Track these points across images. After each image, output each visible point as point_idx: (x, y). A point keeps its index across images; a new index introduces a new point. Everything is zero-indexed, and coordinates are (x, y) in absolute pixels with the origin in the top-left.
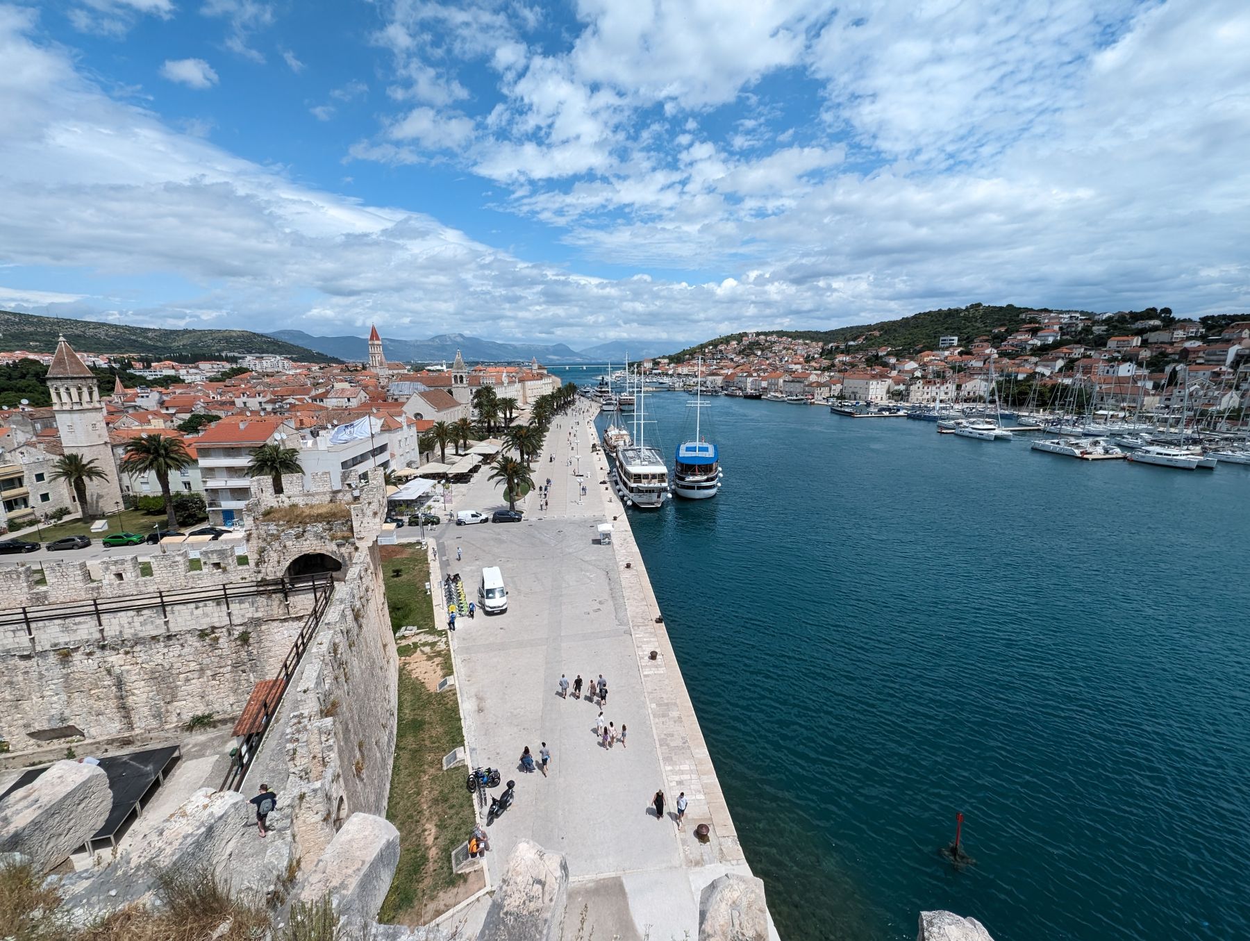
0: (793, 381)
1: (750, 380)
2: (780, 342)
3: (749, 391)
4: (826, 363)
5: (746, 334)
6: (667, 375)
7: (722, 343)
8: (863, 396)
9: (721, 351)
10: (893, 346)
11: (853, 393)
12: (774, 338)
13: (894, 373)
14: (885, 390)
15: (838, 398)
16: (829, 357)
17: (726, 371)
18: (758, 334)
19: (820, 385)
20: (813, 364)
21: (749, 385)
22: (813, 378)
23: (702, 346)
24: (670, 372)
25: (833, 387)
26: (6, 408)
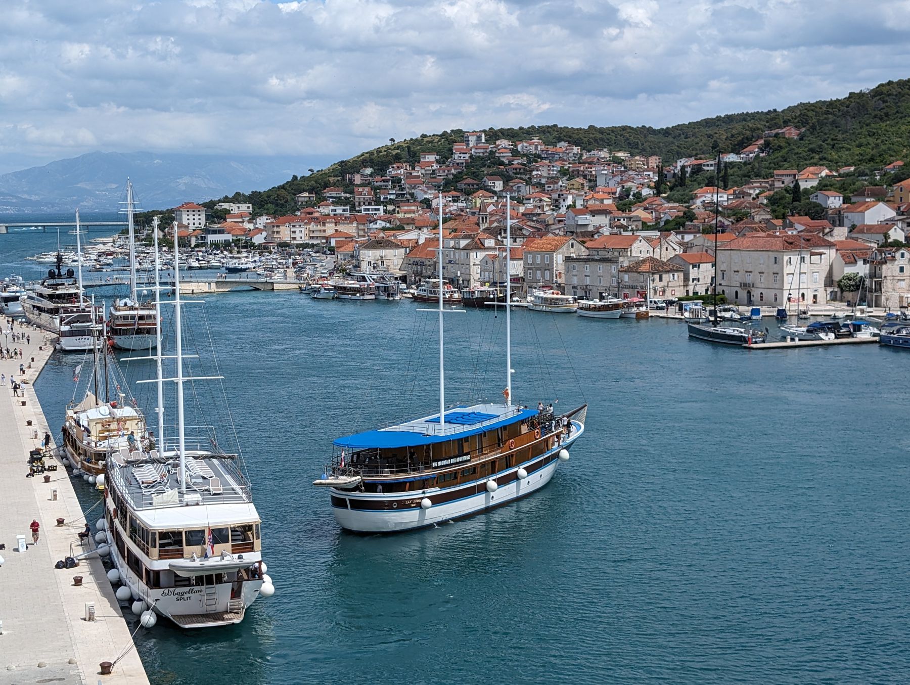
0: (588, 260)
1: (476, 258)
2: (551, 157)
3: (477, 287)
4: (671, 210)
5: (459, 136)
6: (249, 246)
7: (397, 158)
8: (769, 295)
9: (396, 181)
10: (833, 164)
11: (744, 285)
12: (535, 146)
13: (840, 234)
14: (821, 277)
15: (706, 300)
16: (677, 194)
17: (412, 235)
18: (493, 135)
19: (659, 268)
20: (639, 213)
21: (475, 272)
22: (641, 249)
23: (345, 169)
24: (258, 239)
25: (693, 272)
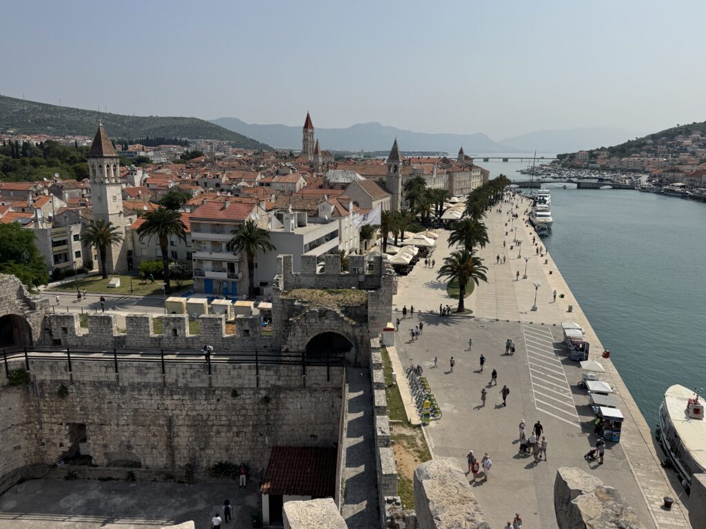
26: (45, 179)
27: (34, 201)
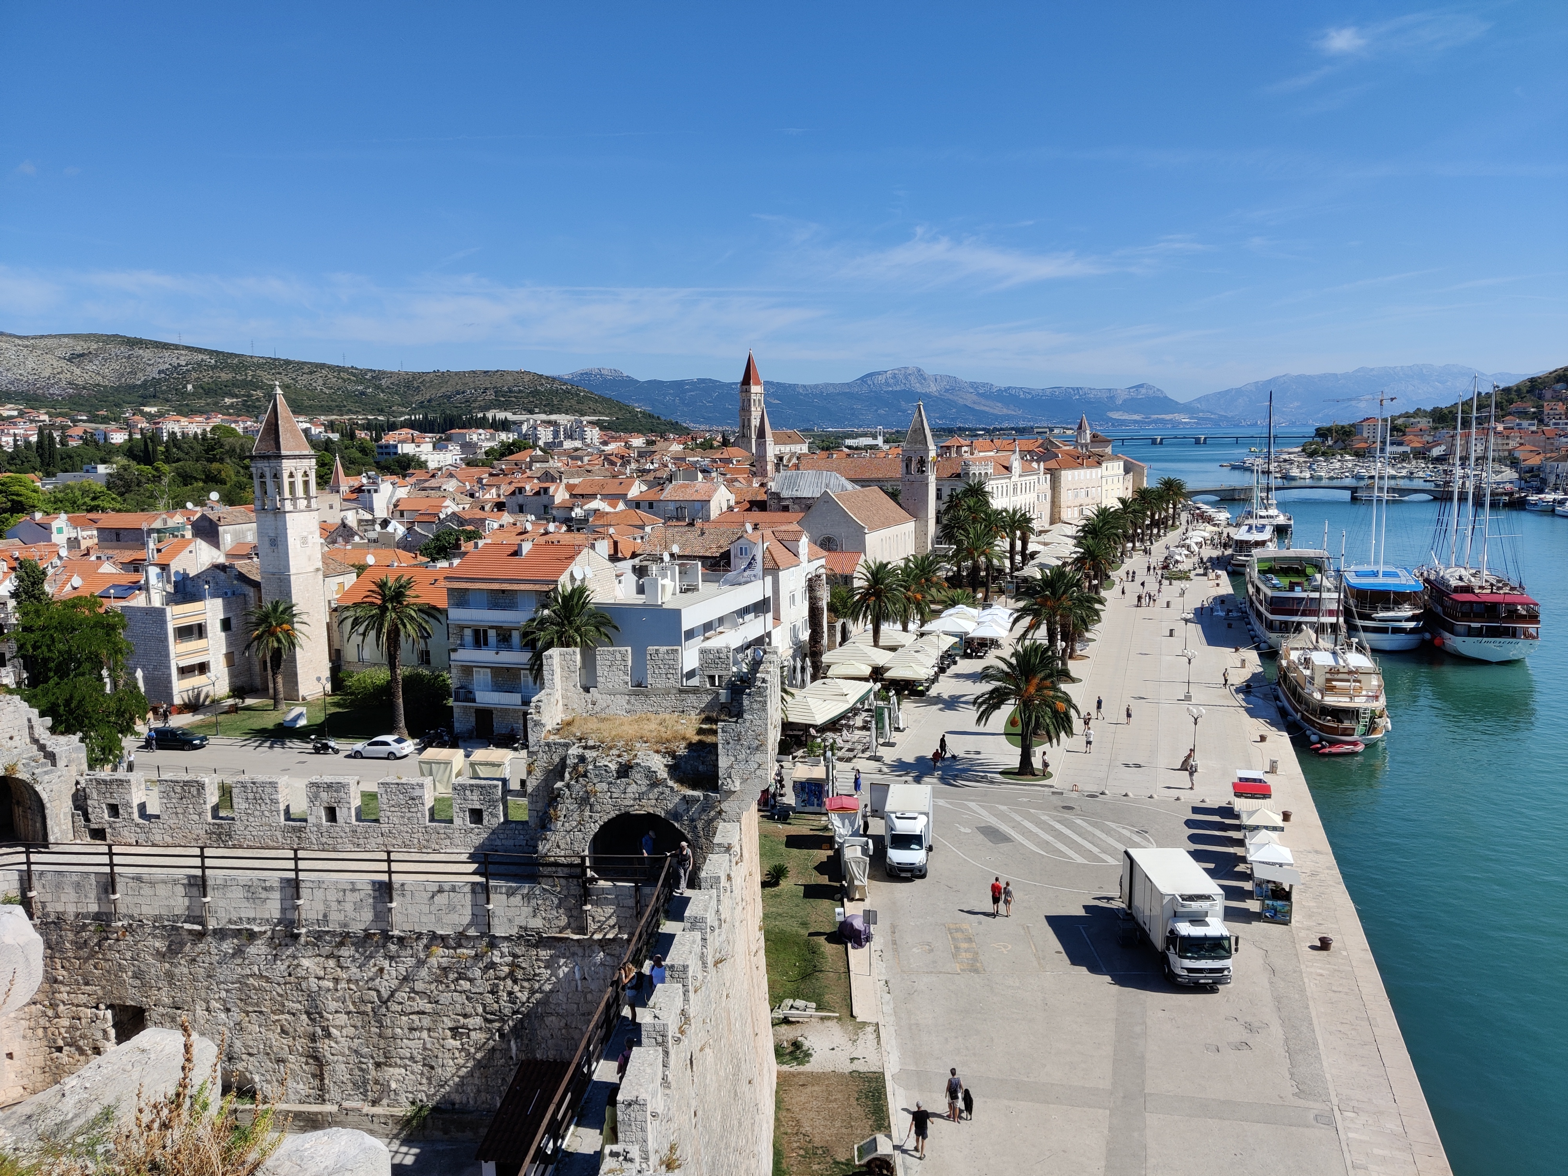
26: (189, 505)
27: (159, 551)
